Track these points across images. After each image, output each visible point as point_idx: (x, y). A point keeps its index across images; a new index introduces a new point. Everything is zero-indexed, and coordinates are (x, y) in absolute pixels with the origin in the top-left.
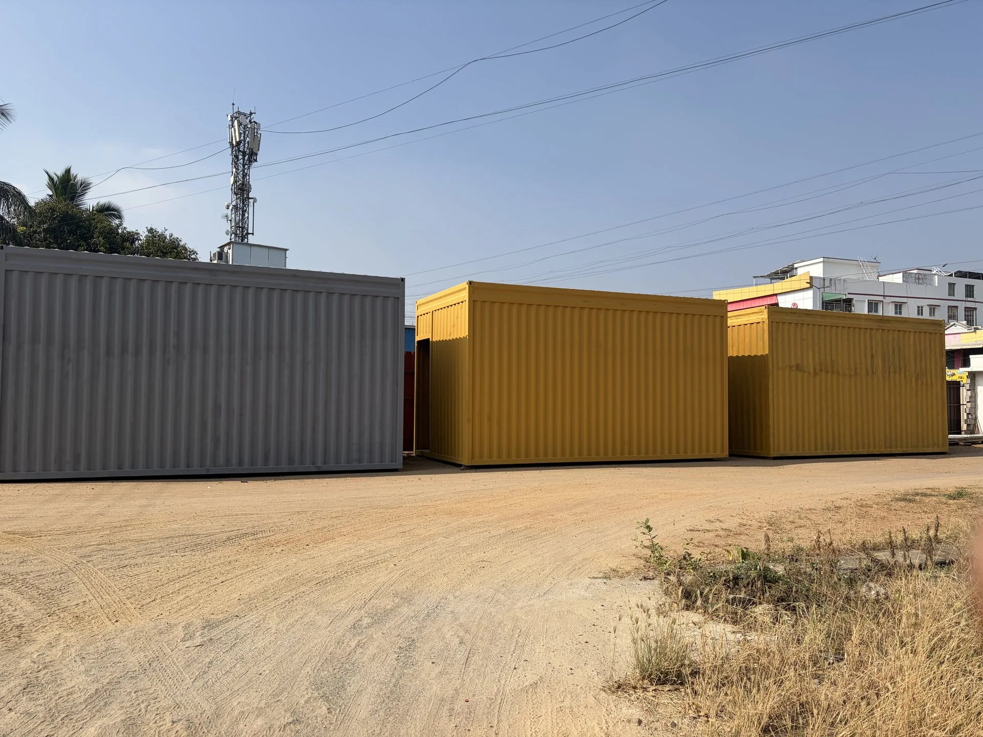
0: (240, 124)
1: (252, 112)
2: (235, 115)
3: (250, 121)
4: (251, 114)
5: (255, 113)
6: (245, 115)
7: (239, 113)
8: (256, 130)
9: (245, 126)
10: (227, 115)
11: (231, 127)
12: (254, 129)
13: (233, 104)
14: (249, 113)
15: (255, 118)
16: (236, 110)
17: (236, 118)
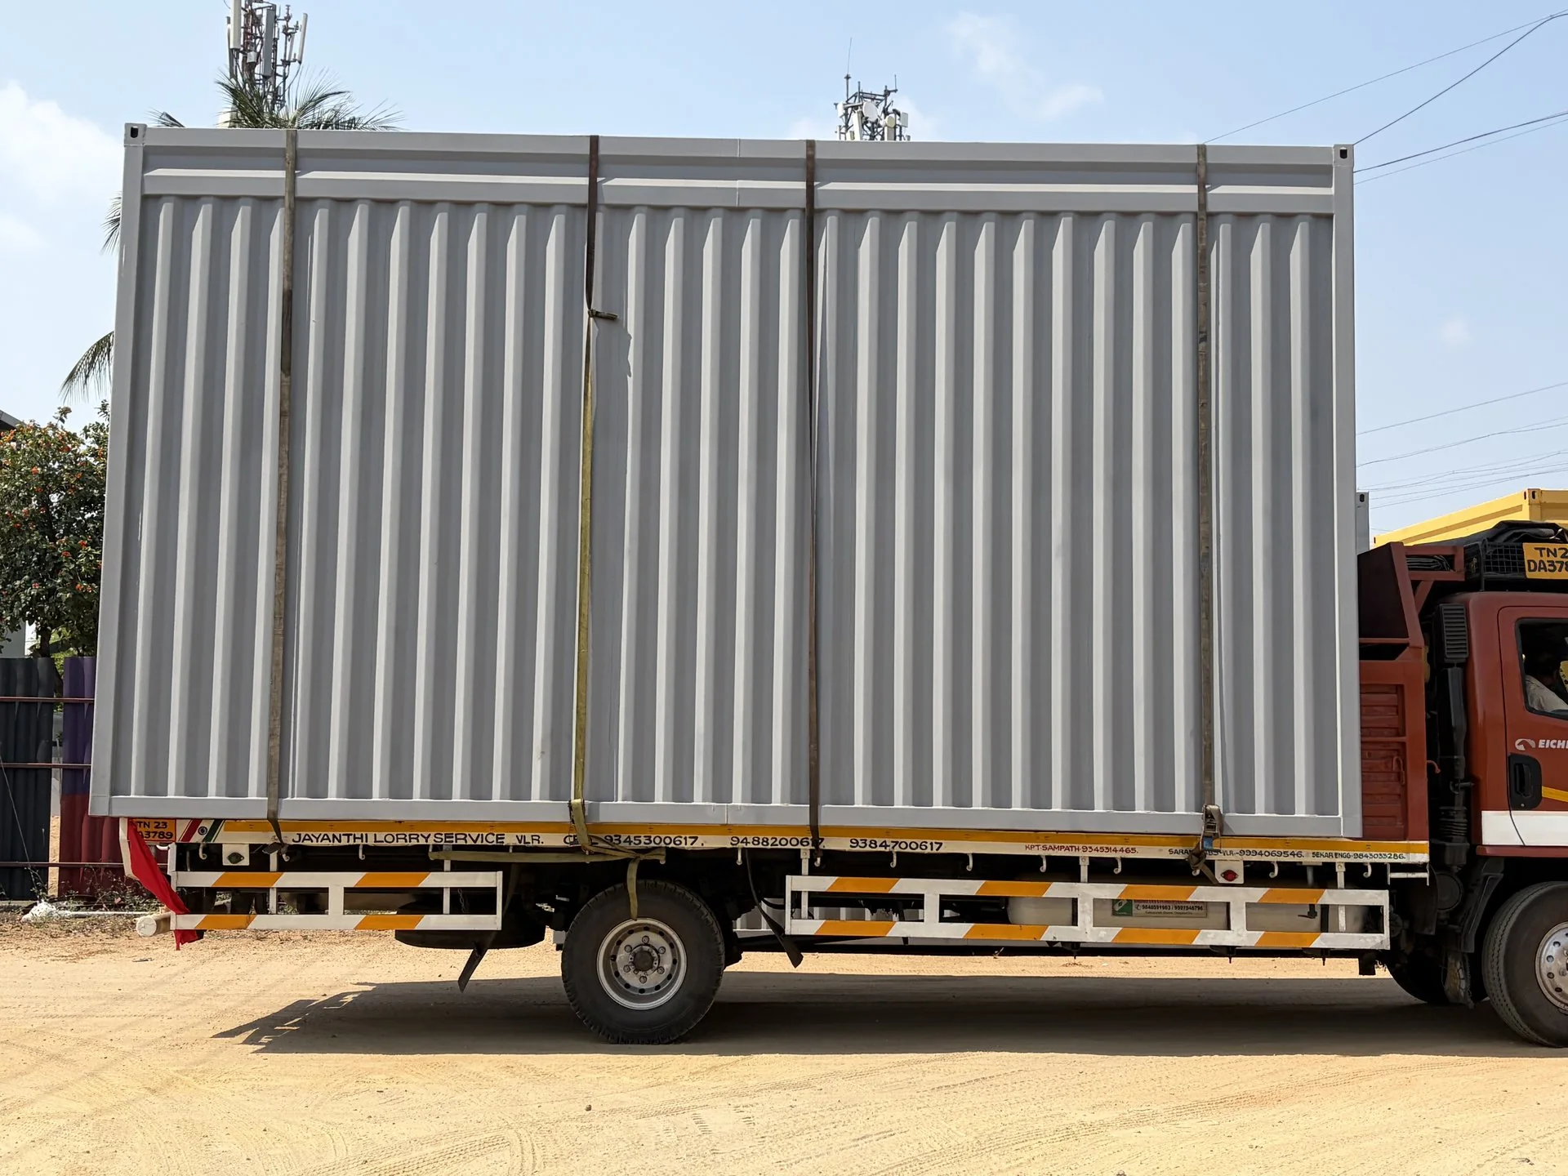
0: (864, 121)
1: (889, 89)
2: (851, 101)
3: (885, 112)
4: (887, 93)
5: (896, 91)
6: (873, 99)
7: (861, 95)
8: (898, 130)
9: (876, 123)
10: (836, 105)
11: (843, 130)
12: (895, 128)
13: (848, 78)
14: (883, 93)
15: (897, 102)
16: (853, 90)
17: (855, 108)
